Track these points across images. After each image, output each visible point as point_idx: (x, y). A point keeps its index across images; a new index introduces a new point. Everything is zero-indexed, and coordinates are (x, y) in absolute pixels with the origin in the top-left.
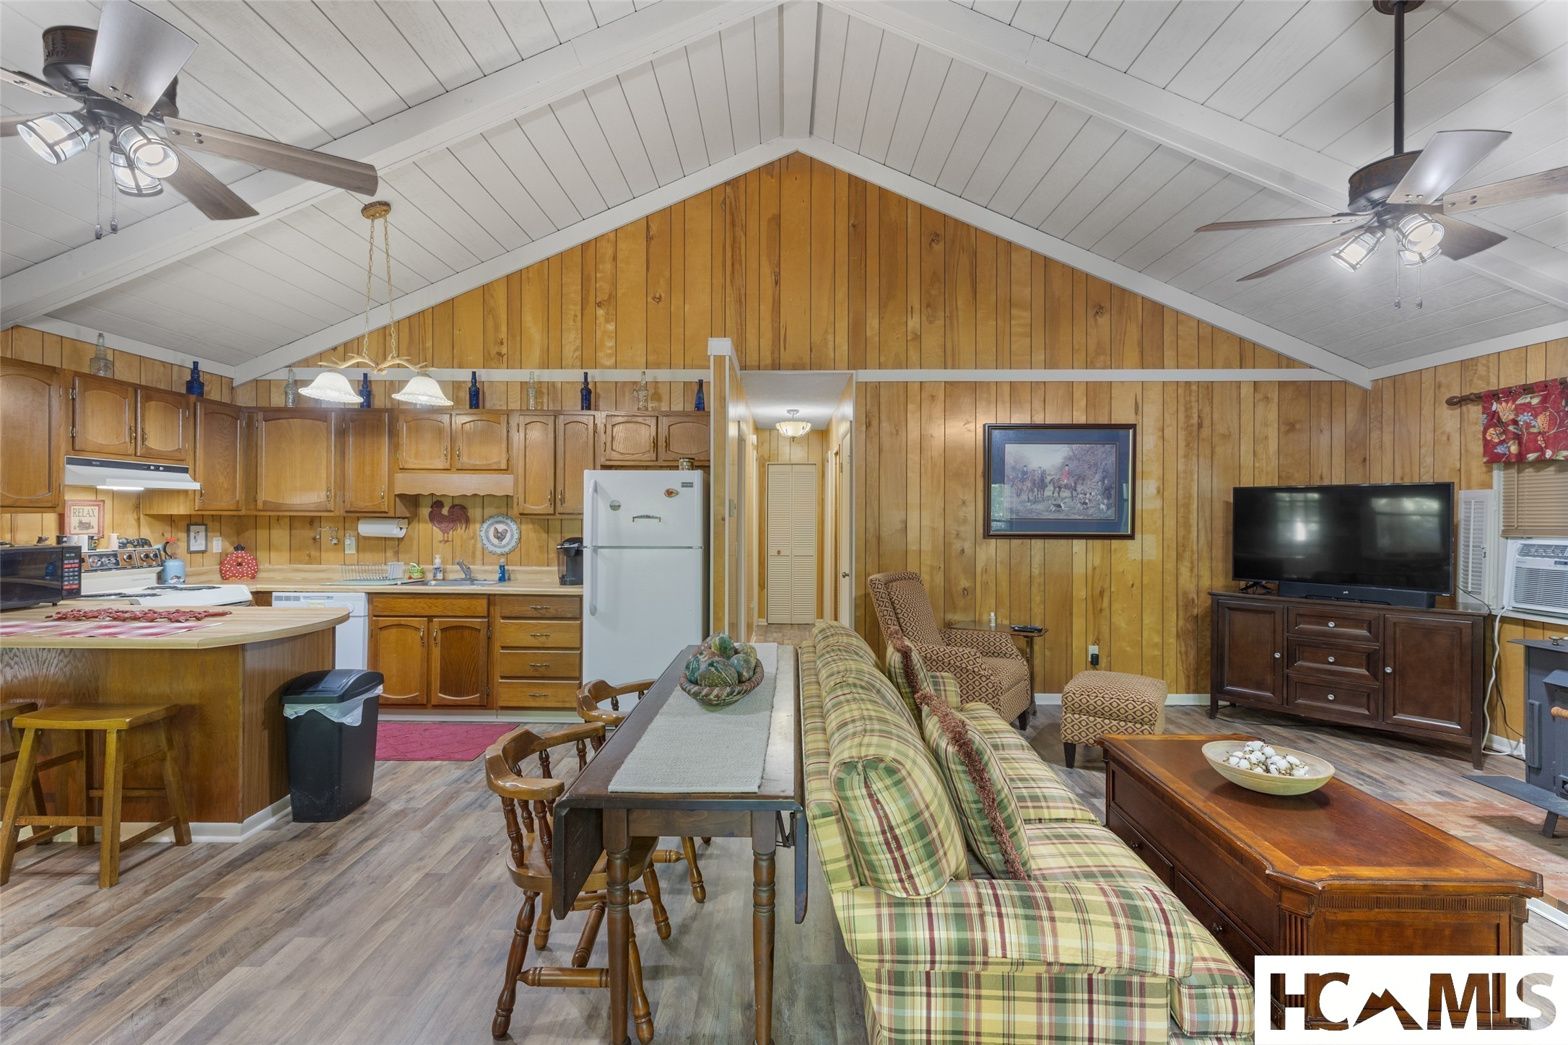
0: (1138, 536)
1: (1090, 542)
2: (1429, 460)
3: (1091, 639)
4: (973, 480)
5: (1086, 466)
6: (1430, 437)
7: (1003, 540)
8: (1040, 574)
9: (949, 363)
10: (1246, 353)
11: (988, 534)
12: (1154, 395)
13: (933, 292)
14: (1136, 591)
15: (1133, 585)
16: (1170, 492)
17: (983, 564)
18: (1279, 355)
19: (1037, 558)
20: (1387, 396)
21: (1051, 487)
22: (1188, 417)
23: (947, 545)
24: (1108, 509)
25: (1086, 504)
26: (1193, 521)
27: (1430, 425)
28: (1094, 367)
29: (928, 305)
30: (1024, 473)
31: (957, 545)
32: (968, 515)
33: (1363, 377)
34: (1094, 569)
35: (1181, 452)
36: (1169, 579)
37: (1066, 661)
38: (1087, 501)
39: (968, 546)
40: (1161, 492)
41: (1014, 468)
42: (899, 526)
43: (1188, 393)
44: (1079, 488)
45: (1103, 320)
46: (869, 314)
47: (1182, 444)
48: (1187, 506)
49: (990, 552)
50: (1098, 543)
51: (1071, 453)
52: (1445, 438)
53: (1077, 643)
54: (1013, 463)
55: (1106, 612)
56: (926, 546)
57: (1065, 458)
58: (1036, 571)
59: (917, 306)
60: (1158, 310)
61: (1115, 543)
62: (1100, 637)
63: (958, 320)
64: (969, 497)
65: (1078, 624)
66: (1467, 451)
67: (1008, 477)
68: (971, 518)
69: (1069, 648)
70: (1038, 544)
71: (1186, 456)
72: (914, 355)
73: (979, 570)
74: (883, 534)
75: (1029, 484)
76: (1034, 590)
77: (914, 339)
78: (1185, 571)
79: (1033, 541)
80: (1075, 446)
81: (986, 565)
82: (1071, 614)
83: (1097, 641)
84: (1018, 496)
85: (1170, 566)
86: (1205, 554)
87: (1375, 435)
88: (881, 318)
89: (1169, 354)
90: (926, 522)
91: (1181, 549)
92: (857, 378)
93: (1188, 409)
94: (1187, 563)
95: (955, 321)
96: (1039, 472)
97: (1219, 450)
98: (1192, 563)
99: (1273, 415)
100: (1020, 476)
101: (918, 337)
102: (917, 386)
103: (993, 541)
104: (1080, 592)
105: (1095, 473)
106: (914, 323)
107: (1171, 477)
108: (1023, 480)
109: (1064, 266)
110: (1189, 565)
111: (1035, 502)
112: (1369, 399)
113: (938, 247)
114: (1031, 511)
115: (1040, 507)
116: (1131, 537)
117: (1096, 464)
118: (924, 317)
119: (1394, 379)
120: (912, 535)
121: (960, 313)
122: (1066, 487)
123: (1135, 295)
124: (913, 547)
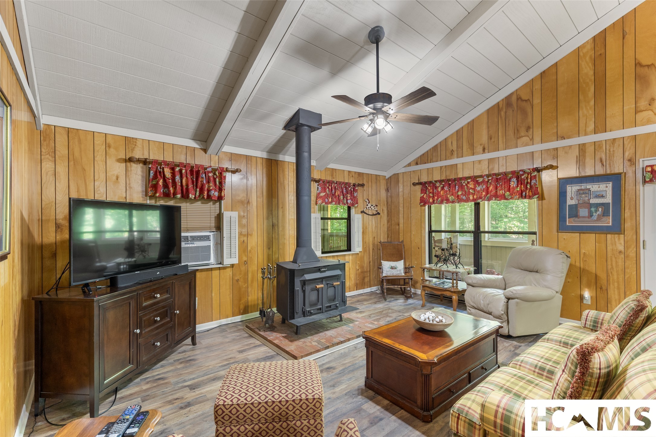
2: (103, 190)
87: (47, 164)
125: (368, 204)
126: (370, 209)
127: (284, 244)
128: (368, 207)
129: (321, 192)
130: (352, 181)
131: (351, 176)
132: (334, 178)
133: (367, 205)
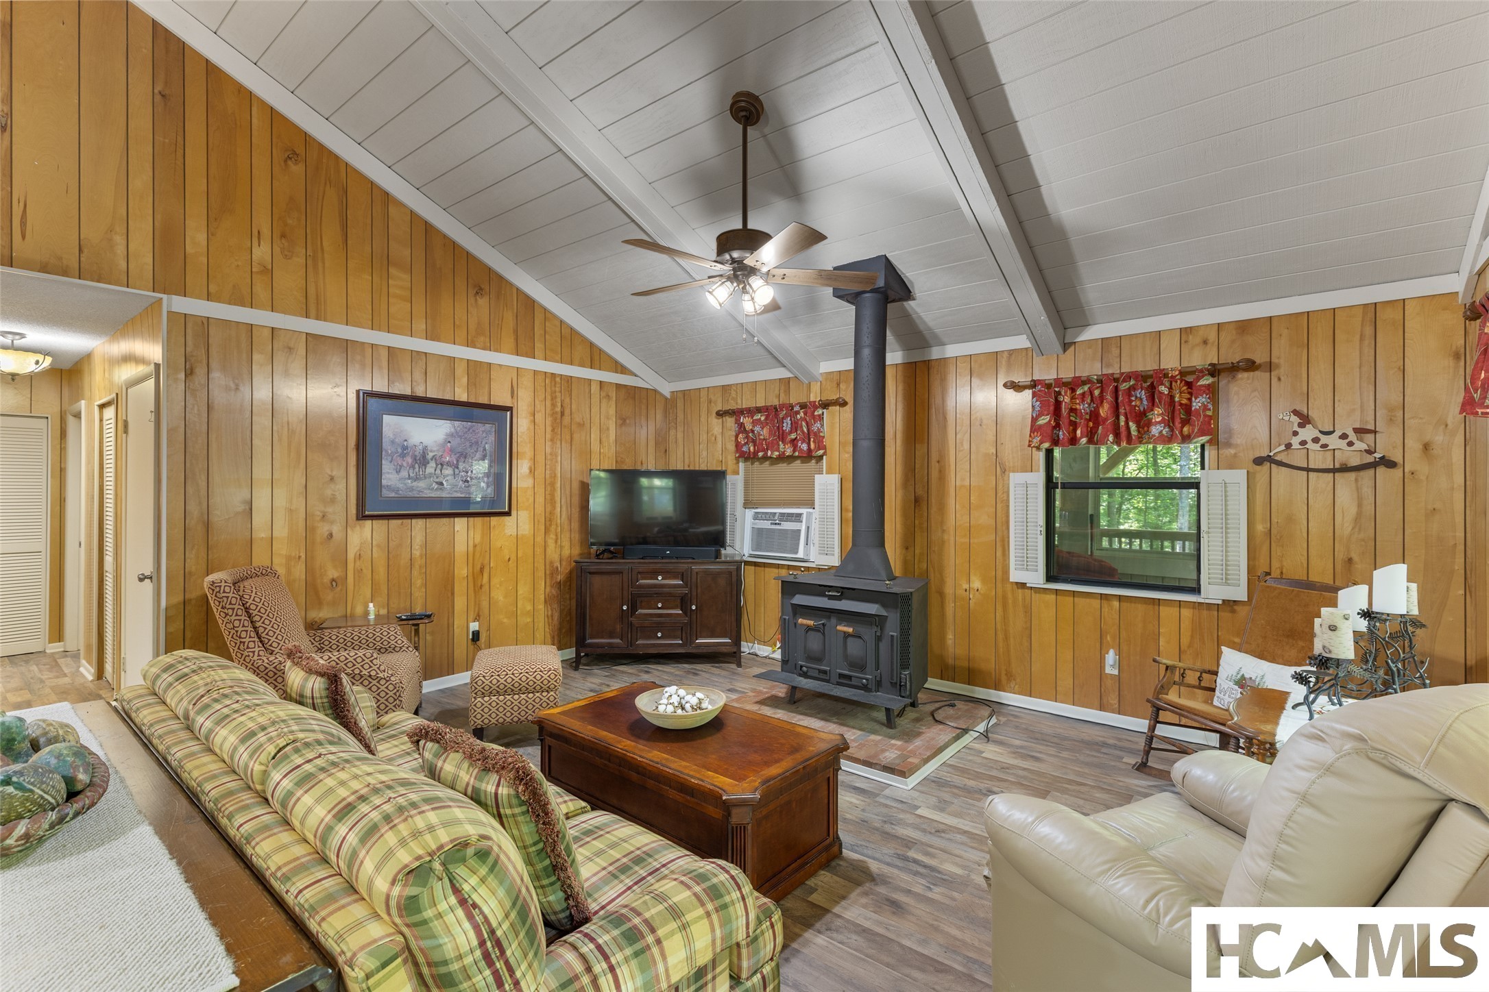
0: (514, 512)
1: (471, 519)
2: (704, 453)
3: (471, 616)
4: (343, 453)
5: (468, 444)
6: (705, 436)
7: (381, 521)
8: (421, 556)
9: (313, 311)
10: (595, 357)
11: (362, 516)
12: (527, 381)
13: (290, 221)
14: (512, 564)
15: (509, 560)
16: (540, 472)
17: (358, 548)
18: (616, 362)
19: (418, 539)
20: (680, 404)
21: (433, 464)
22: (554, 405)
23: (309, 529)
24: (488, 487)
25: (468, 482)
26: (558, 499)
27: (705, 428)
28: (474, 347)
29: (283, 236)
30: (405, 448)
31: (323, 529)
32: (337, 493)
33: (666, 389)
34: (475, 546)
35: (548, 436)
36: (539, 551)
37: (448, 642)
38: (469, 479)
39: (337, 529)
40: (532, 471)
41: (393, 442)
42: (241, 508)
43: (553, 384)
44: (461, 466)
45: (483, 302)
46: (190, 223)
47: (549, 429)
48: (553, 484)
49: (364, 535)
50: (479, 520)
51: (453, 430)
52: (713, 438)
53: (458, 622)
54: (391, 436)
55: (486, 588)
56: (281, 531)
57: (447, 435)
58: (417, 553)
59: (266, 232)
60: (529, 304)
61: (494, 520)
62: (481, 613)
63: (324, 263)
64: (338, 472)
65: (460, 603)
66: (726, 448)
67: (386, 451)
68: (341, 497)
69: (451, 629)
70: (418, 524)
71: (552, 440)
72: (261, 291)
73: (351, 555)
74: (213, 519)
75: (409, 460)
76: (415, 572)
77: (261, 273)
78: (551, 543)
79: (414, 521)
80: (457, 423)
81: (360, 550)
82: (453, 594)
83: (477, 618)
84: (398, 472)
85: (540, 539)
86: (566, 527)
87: (672, 432)
88: (210, 235)
89: (539, 346)
90: (281, 502)
91: (548, 523)
92: (169, 305)
93: (553, 398)
94: (552, 536)
95: (320, 264)
96: (421, 447)
97: (576, 436)
98: (556, 535)
99: (612, 411)
100: (399, 450)
101: (268, 272)
102: (267, 333)
103: (368, 523)
104: (462, 571)
105: (476, 452)
106: (261, 252)
107: (540, 459)
108: (403, 456)
109: (445, 236)
110: (554, 537)
111: (417, 479)
112: (670, 404)
113: (297, 169)
114: (412, 489)
115: (421, 484)
116: (508, 514)
117: (477, 443)
118: (277, 249)
119: (684, 392)
120: (260, 518)
121: (326, 255)
122: (448, 464)
123: (511, 285)
124: (261, 533)
125: (1296, 428)
126: (1310, 445)
127: (943, 542)
128: (1295, 442)
129: (1039, 416)
130: (1198, 359)
131: (1198, 340)
132: (1109, 365)
133: (1295, 433)
